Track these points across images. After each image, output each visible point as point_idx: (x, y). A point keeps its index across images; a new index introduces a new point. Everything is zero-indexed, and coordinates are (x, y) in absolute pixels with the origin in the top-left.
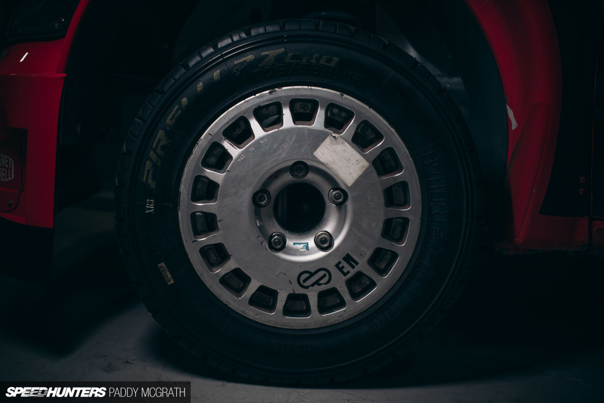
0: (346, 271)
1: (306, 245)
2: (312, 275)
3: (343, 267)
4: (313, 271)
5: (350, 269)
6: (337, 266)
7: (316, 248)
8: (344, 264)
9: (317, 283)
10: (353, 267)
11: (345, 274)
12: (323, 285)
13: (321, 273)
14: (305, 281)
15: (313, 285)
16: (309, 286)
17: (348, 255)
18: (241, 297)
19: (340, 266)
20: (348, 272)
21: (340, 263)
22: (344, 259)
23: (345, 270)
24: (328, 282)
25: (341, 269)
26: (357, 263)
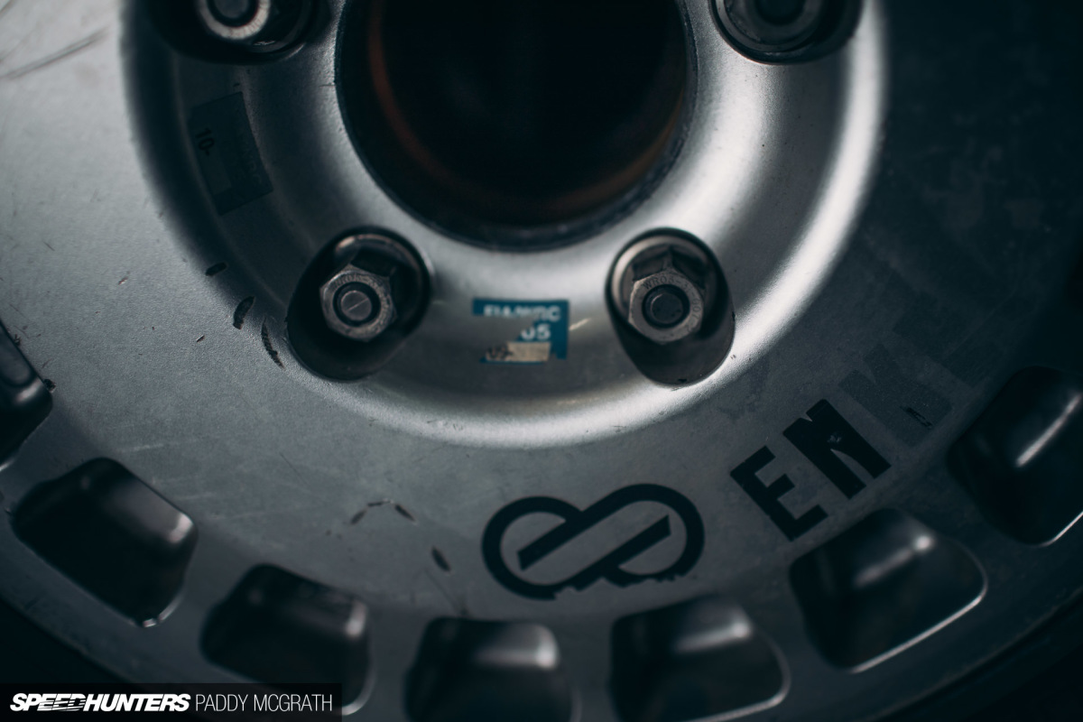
0: (797, 512)
1: (551, 314)
2: (576, 521)
3: (784, 484)
4: (582, 502)
5: (825, 493)
6: (744, 474)
7: (617, 350)
8: (791, 463)
9: (610, 568)
10: (850, 486)
11: (792, 527)
12: (650, 583)
13: (639, 516)
14: (530, 554)
15: (581, 580)
16: (559, 587)
17: (824, 413)
18: (155, 616)
19: (767, 476)
20: (816, 515)
21: (763, 456)
22: (796, 433)
23: (794, 504)
24: (685, 563)
25: (768, 498)
26: (877, 465)
